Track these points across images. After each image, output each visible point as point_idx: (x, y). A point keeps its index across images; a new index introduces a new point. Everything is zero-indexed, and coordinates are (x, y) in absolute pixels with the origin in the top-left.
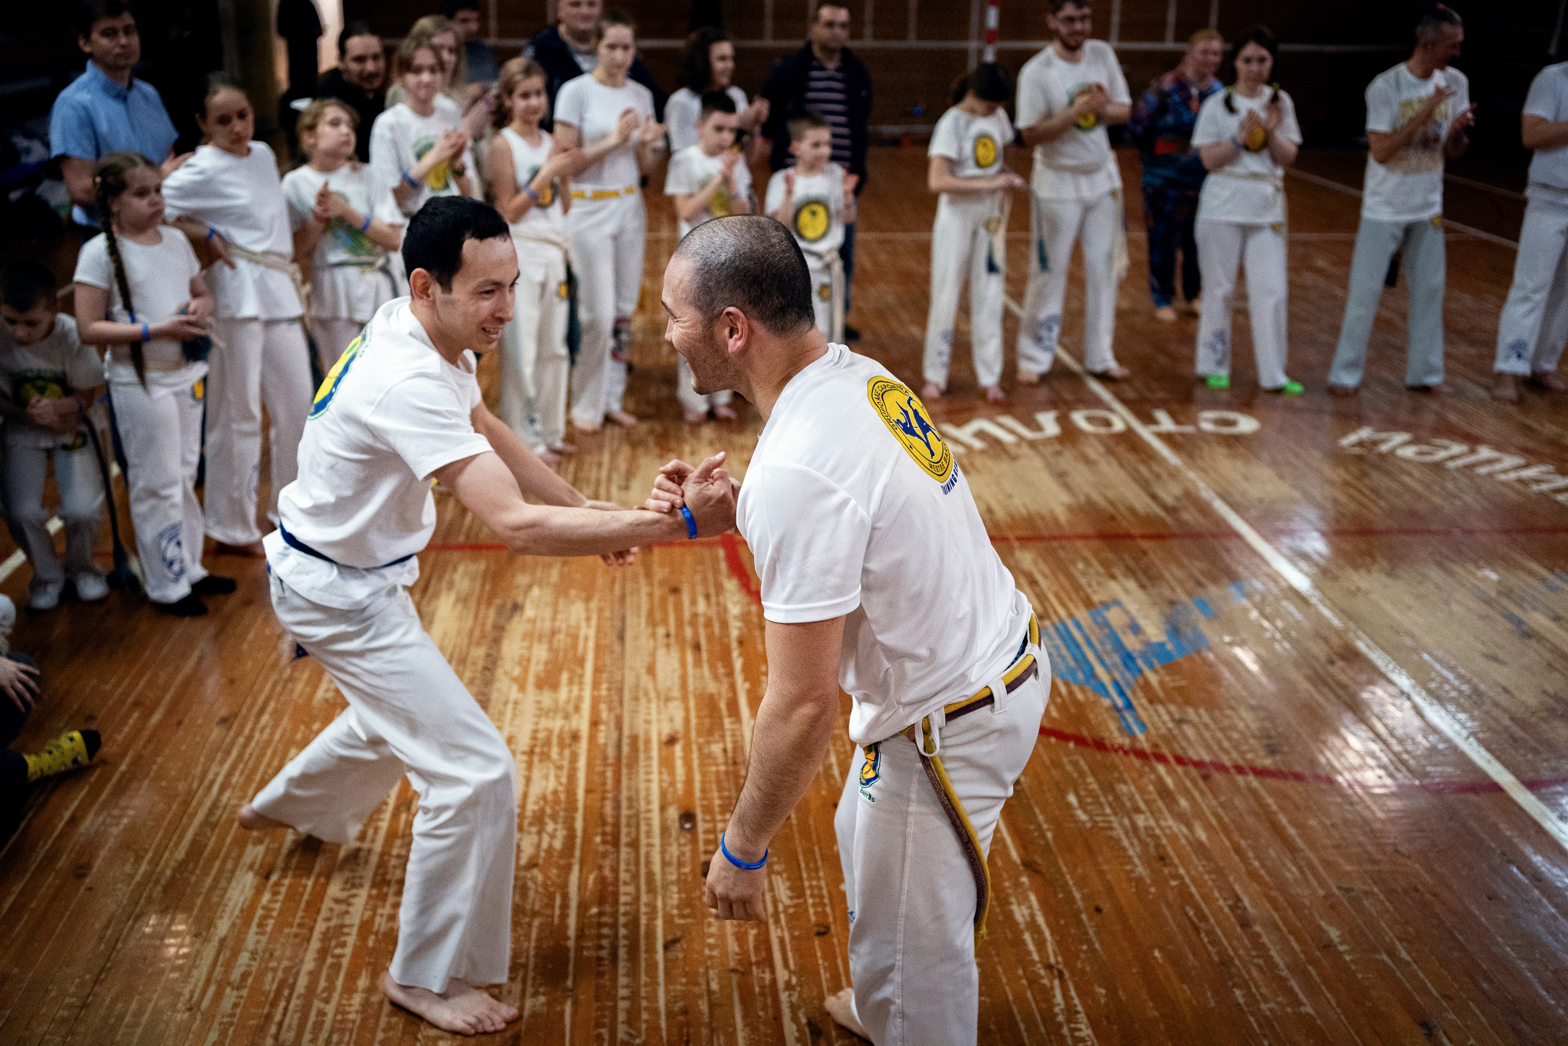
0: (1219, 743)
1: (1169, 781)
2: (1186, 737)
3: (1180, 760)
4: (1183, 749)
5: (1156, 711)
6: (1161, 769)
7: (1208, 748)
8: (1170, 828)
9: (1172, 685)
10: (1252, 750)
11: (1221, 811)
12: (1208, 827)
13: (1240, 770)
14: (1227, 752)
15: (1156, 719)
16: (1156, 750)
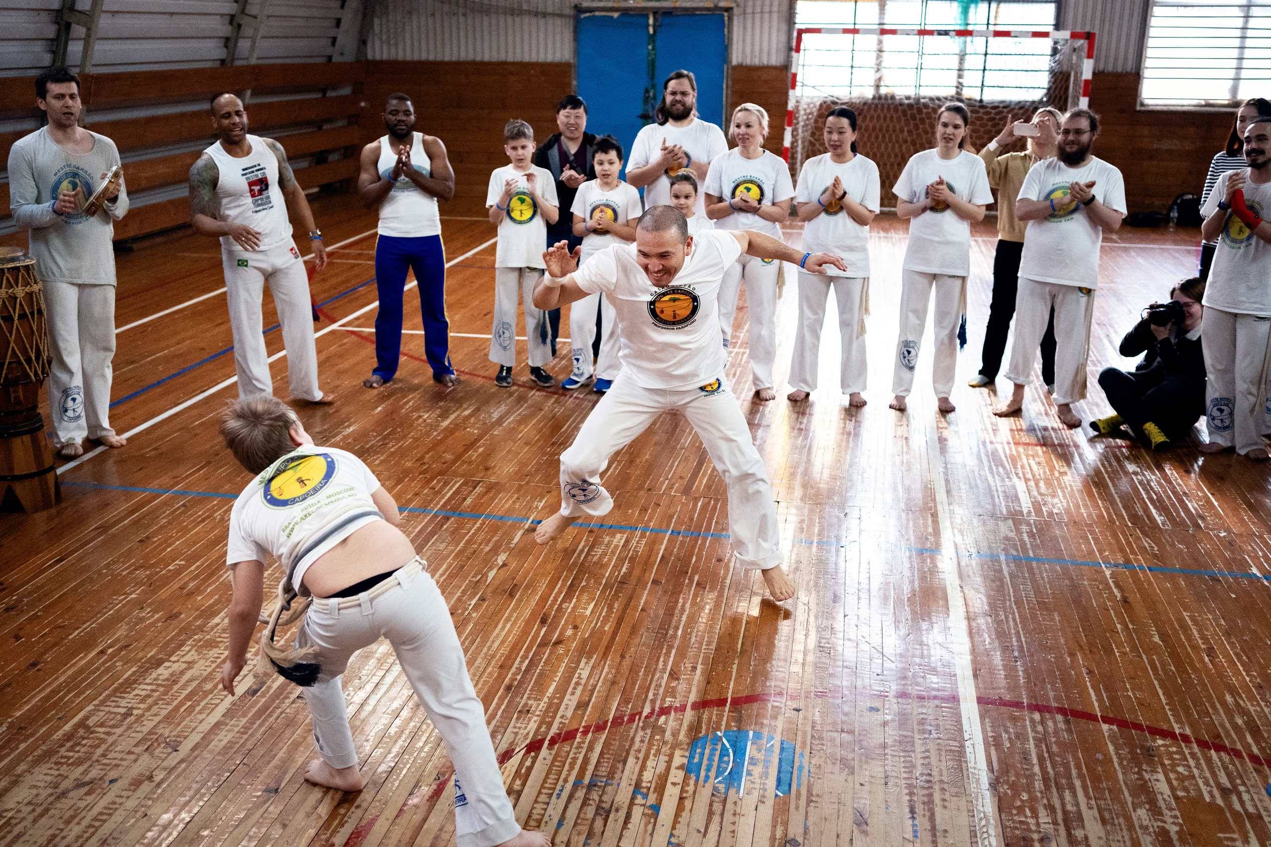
0: (1198, 766)
1: (1249, 739)
2: (1229, 775)
3: (1238, 754)
4: (1234, 765)
5: (1256, 806)
6: (1255, 750)
7: (1209, 761)
8: (1252, 705)
9: (1235, 836)
10: (1170, 754)
11: (1211, 711)
12: (1224, 704)
13: (1186, 739)
14: (1193, 755)
15: (1255, 797)
16: (1258, 767)
